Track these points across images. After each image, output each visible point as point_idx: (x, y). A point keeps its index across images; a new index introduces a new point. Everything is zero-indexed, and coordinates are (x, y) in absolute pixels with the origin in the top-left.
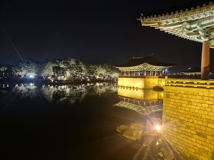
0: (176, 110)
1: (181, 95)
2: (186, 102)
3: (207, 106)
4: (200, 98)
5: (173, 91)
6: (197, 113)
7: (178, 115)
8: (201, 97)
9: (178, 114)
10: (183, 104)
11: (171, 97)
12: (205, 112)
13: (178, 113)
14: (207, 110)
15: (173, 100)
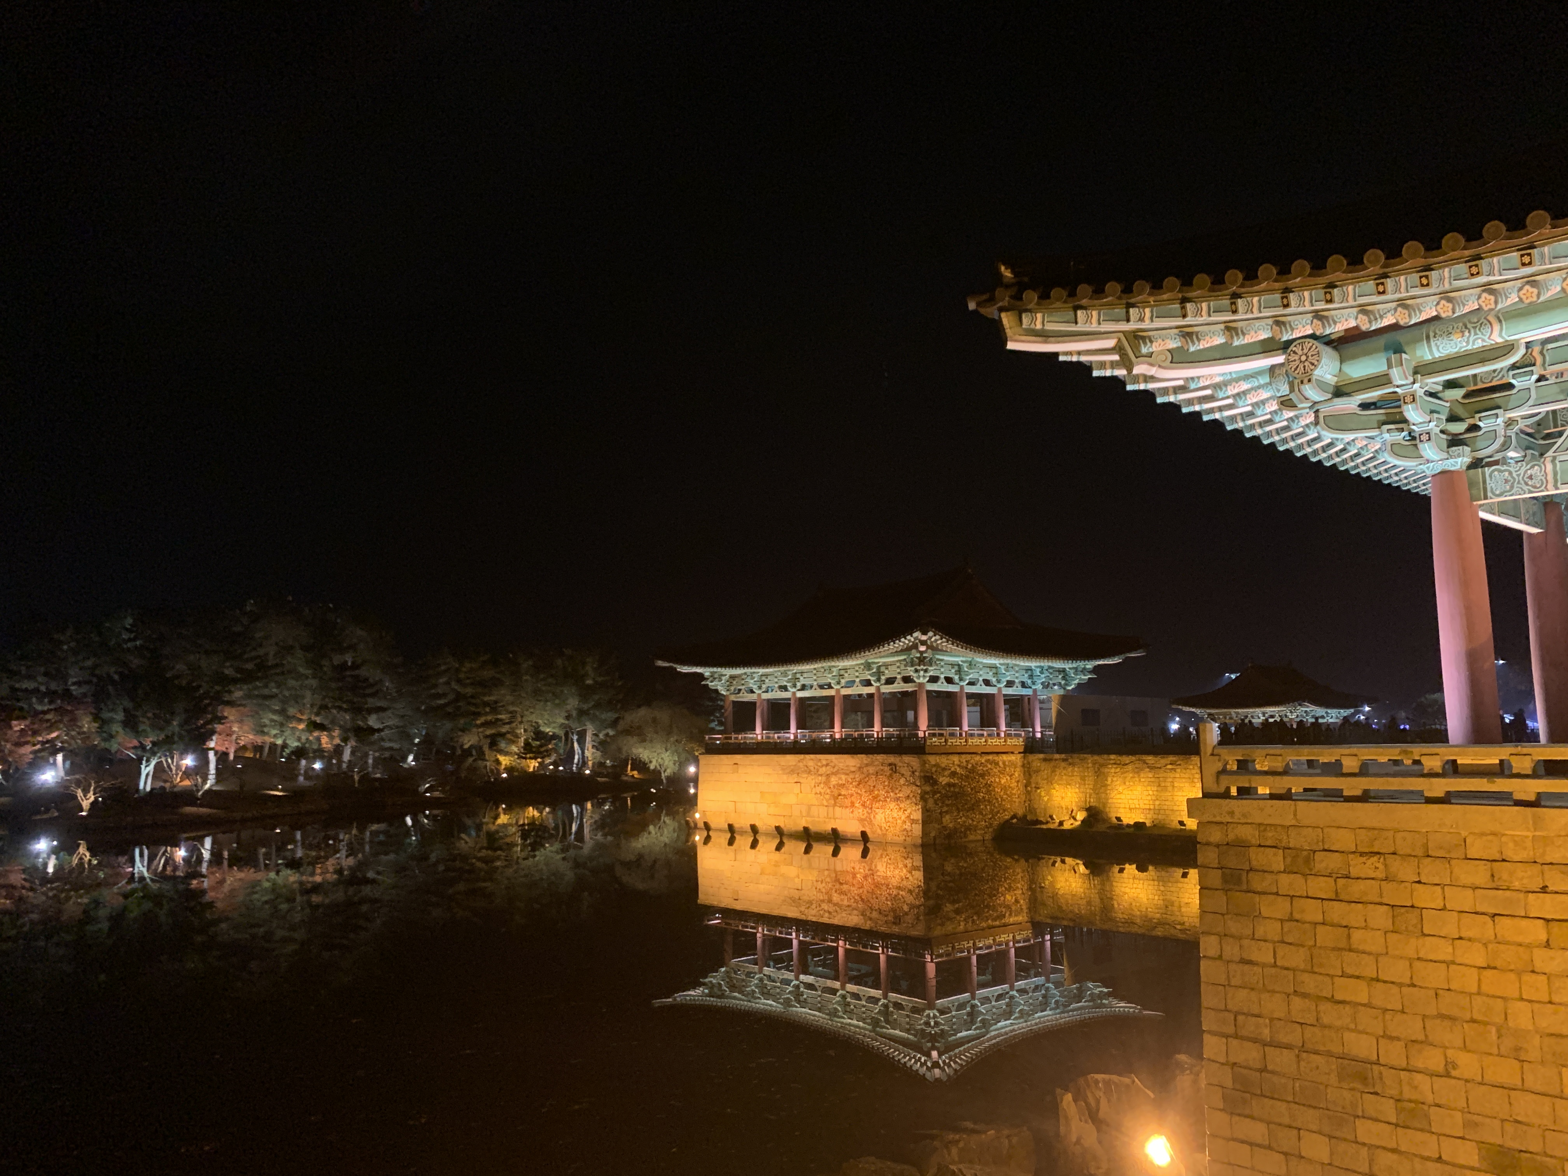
0: (1310, 983)
1: (1332, 862)
2: (1380, 917)
3: (1540, 933)
4: (1479, 875)
5: (1270, 837)
6: (1471, 994)
7: (1326, 1020)
8: (1482, 867)
9: (1329, 1014)
10: (1356, 935)
11: (1258, 882)
12: (1527, 978)
13: (1324, 1007)
14: (1538, 965)
15: (1281, 908)
